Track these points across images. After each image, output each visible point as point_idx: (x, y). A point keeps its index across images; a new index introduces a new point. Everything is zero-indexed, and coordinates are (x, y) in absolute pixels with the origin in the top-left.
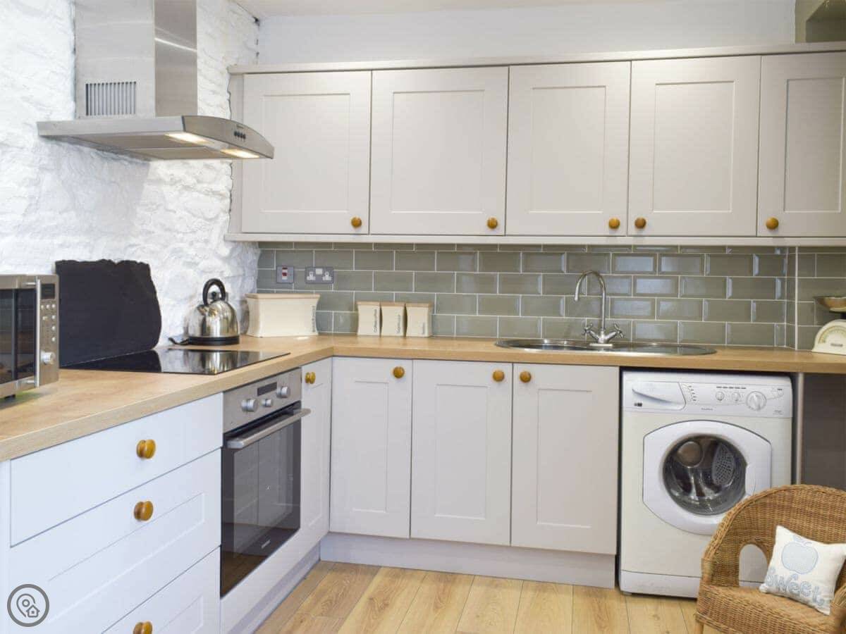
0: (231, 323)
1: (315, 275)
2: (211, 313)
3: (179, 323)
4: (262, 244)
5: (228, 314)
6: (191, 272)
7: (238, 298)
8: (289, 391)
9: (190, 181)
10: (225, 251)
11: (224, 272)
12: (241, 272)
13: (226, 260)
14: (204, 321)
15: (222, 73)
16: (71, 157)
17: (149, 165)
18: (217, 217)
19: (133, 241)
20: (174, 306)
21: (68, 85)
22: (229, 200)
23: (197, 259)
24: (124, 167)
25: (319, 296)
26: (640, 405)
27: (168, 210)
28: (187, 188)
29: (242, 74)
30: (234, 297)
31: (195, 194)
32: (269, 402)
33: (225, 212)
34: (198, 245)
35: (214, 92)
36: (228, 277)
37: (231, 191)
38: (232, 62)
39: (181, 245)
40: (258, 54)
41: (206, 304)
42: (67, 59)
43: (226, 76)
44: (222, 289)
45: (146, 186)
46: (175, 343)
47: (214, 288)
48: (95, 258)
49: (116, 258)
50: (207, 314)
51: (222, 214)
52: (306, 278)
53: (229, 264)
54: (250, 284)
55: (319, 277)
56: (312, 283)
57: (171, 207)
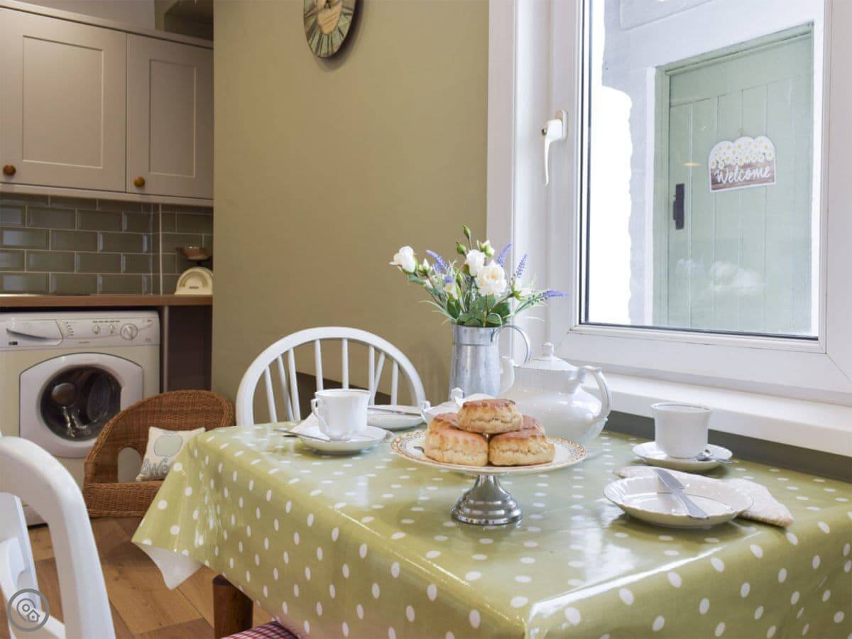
26: (15, 344)
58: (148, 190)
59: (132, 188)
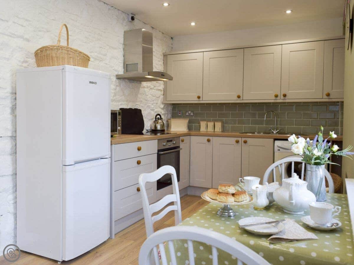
0: (163, 126)
1: (188, 113)
2: (157, 123)
3: (149, 126)
4: (173, 104)
5: (162, 124)
6: (152, 112)
7: (166, 120)
8: (176, 142)
9: (152, 87)
10: (162, 106)
11: (162, 112)
12: (167, 113)
13: (163, 109)
14: (156, 125)
15: (161, 55)
16: (123, 83)
17: (141, 83)
18: (160, 97)
19: (137, 103)
20: (147, 121)
21: (122, 65)
22: (163, 92)
23: (154, 108)
24: (135, 84)
25: (188, 119)
26: (279, 150)
27: (146, 95)
28: (151, 89)
29: (167, 55)
30: (165, 120)
31: (153, 90)
32: (170, 144)
33: (162, 95)
34: (154, 104)
35: (159, 61)
36: (163, 114)
37: (164, 89)
38: (164, 52)
39: (150, 104)
40: (172, 48)
41: (156, 120)
42: (122, 58)
43: (163, 56)
44: (161, 117)
45: (140, 89)
46: (148, 131)
47: (158, 116)
48: (128, 108)
49: (133, 108)
50: (156, 123)
51: (161, 96)
52: (186, 114)
53: (163, 110)
54: (170, 116)
55: (190, 114)
56: (187, 115)
57: (147, 94)
58: (331, 97)
59: (325, 97)
